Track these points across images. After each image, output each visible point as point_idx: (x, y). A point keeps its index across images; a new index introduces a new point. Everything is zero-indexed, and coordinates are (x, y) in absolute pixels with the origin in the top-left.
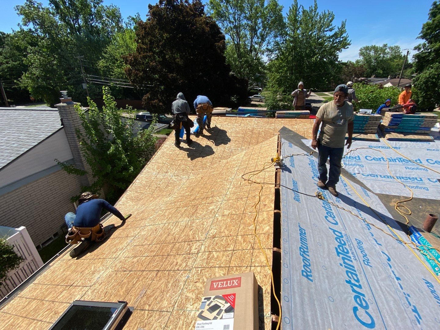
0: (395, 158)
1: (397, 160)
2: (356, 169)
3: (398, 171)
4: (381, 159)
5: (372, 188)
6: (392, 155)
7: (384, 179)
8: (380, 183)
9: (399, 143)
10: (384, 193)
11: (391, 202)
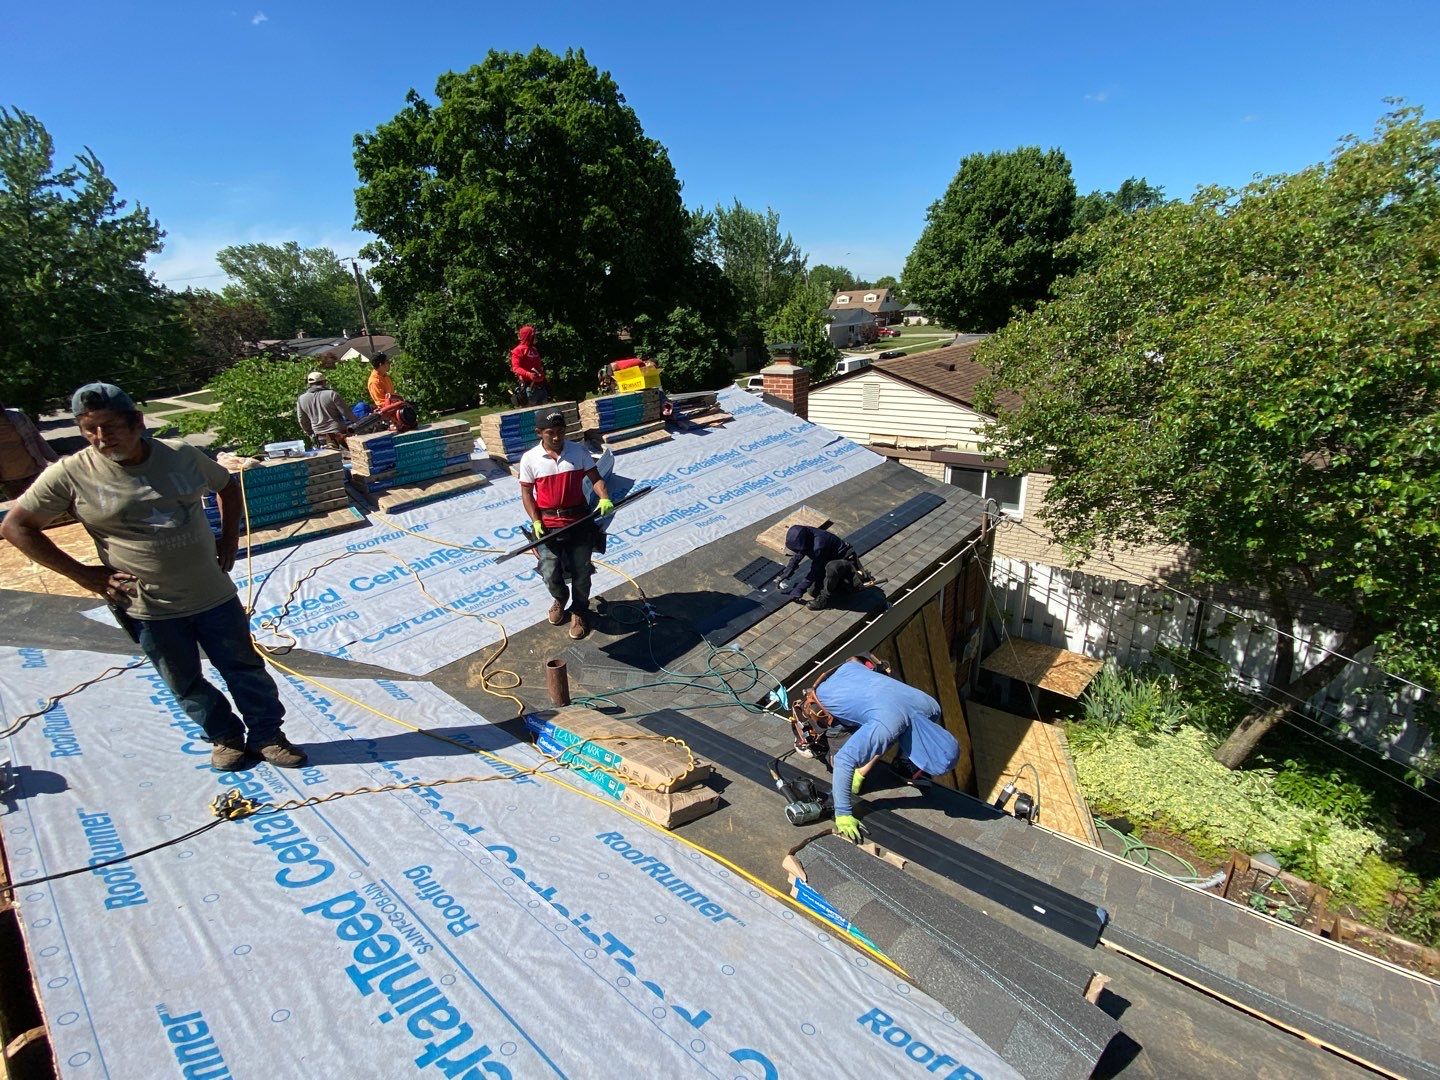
0: (428, 556)
1: (433, 560)
2: (339, 634)
3: (448, 587)
4: (397, 573)
5: (407, 665)
6: (417, 550)
7: (425, 624)
8: (420, 641)
9: (419, 513)
10: (443, 664)
11: (467, 678)
